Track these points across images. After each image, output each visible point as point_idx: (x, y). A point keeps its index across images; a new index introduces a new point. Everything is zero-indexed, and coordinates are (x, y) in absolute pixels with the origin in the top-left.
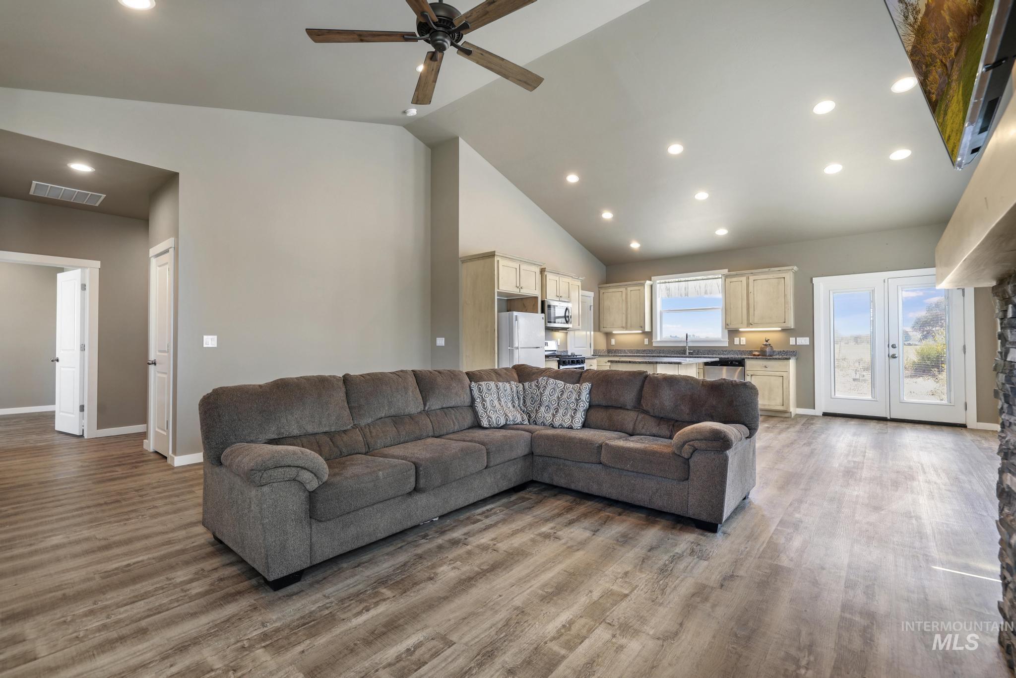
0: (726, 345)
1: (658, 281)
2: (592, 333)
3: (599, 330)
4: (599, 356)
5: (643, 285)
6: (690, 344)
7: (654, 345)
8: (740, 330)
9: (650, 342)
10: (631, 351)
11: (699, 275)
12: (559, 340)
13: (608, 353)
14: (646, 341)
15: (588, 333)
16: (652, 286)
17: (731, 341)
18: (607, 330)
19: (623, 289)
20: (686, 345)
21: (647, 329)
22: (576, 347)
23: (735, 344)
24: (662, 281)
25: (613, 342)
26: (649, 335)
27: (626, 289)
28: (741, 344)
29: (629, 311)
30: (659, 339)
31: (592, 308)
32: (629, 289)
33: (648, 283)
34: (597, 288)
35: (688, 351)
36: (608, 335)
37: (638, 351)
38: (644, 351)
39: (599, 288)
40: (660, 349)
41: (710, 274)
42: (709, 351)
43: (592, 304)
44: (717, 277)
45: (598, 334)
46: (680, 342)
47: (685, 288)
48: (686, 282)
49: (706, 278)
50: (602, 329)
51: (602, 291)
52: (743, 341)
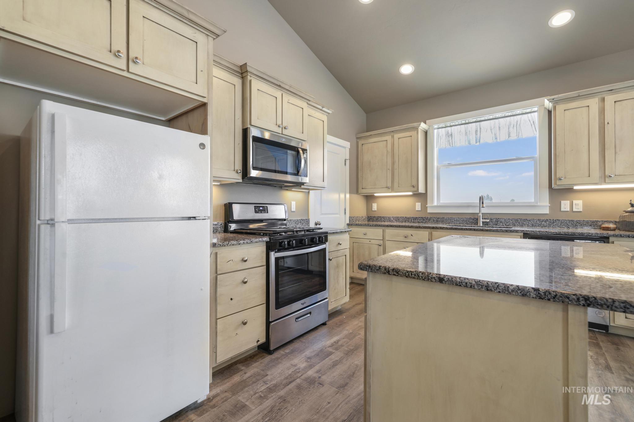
0: (547, 211)
1: (436, 126)
2: (348, 196)
3: (357, 192)
4: (357, 225)
5: (416, 129)
6: (484, 211)
7: (429, 211)
8: (575, 188)
9: (424, 206)
10: (397, 219)
11: (498, 111)
12: (294, 204)
13: (369, 220)
14: (418, 206)
15: (342, 196)
16: (426, 133)
17: (555, 205)
18: (368, 191)
19: (388, 138)
20: (478, 212)
21: (421, 190)
22: (322, 214)
23: (562, 209)
24: (441, 126)
25: (375, 207)
26: (422, 197)
27: (393, 137)
28: (574, 210)
29: (396, 166)
30: (435, 204)
31: (348, 162)
32: (397, 136)
33: (423, 126)
34: (355, 138)
35: (481, 220)
36: (369, 198)
37: (407, 219)
38: (415, 219)
39: (357, 138)
40: (438, 216)
41: (517, 108)
42: (517, 220)
43: (348, 157)
44: (528, 111)
45: (355, 196)
46: (468, 206)
47: (476, 131)
48: (478, 124)
49: (510, 114)
50: (361, 190)
51: (361, 142)
52: (579, 205)
